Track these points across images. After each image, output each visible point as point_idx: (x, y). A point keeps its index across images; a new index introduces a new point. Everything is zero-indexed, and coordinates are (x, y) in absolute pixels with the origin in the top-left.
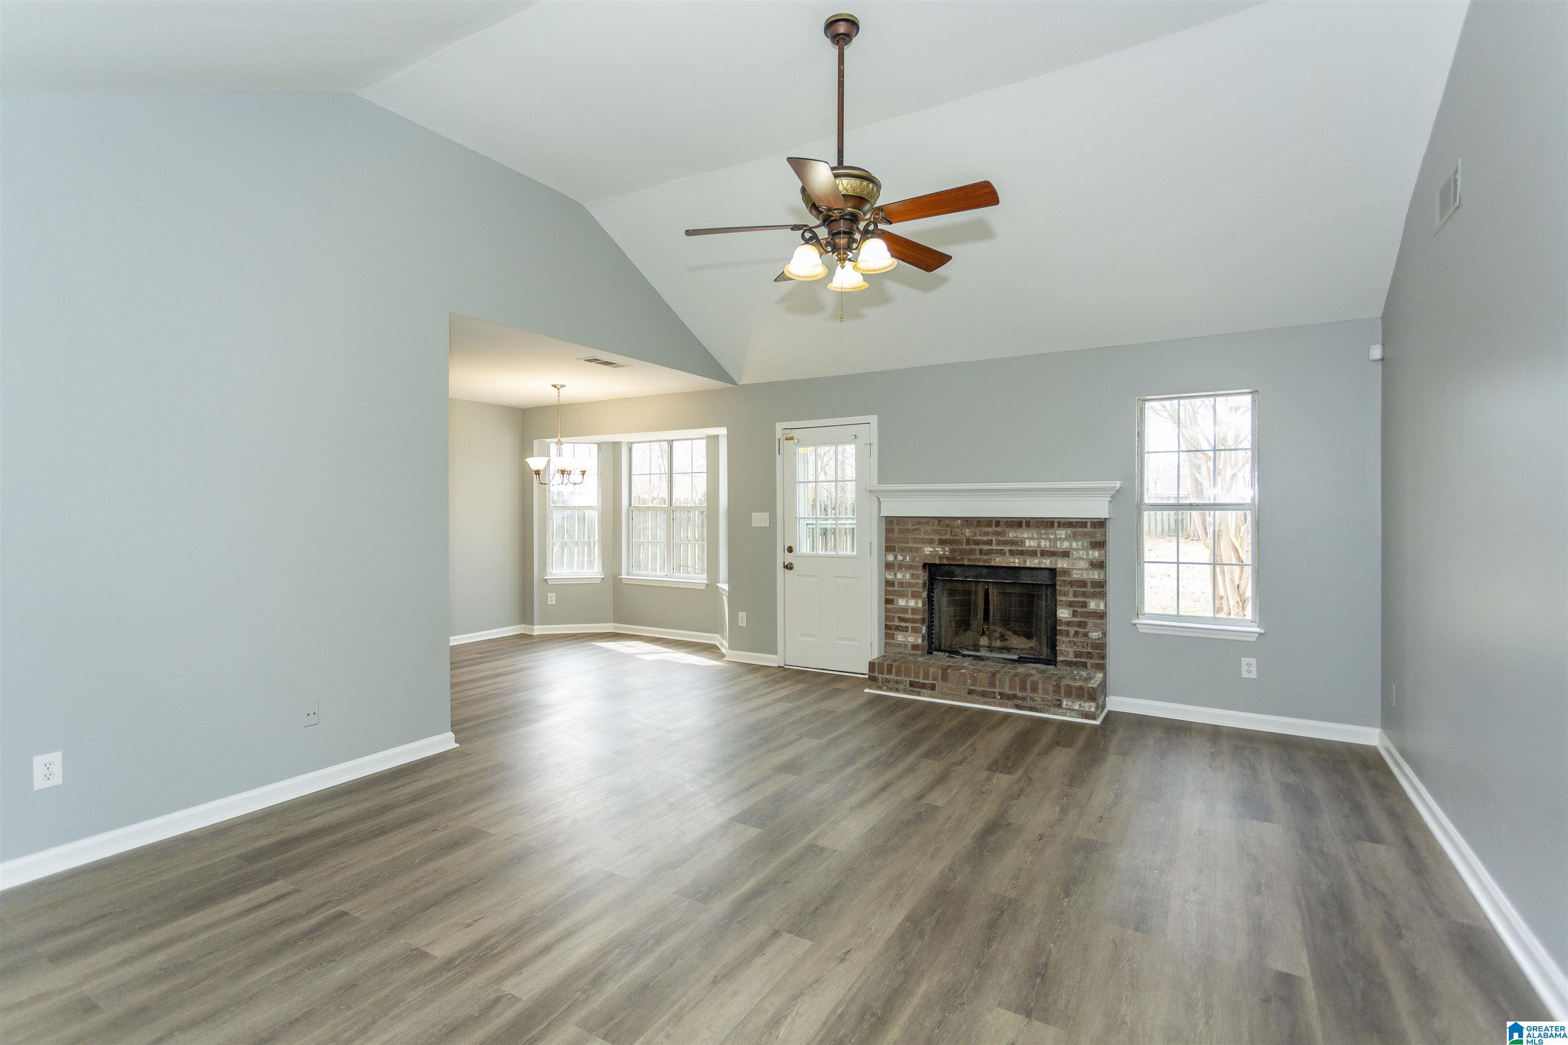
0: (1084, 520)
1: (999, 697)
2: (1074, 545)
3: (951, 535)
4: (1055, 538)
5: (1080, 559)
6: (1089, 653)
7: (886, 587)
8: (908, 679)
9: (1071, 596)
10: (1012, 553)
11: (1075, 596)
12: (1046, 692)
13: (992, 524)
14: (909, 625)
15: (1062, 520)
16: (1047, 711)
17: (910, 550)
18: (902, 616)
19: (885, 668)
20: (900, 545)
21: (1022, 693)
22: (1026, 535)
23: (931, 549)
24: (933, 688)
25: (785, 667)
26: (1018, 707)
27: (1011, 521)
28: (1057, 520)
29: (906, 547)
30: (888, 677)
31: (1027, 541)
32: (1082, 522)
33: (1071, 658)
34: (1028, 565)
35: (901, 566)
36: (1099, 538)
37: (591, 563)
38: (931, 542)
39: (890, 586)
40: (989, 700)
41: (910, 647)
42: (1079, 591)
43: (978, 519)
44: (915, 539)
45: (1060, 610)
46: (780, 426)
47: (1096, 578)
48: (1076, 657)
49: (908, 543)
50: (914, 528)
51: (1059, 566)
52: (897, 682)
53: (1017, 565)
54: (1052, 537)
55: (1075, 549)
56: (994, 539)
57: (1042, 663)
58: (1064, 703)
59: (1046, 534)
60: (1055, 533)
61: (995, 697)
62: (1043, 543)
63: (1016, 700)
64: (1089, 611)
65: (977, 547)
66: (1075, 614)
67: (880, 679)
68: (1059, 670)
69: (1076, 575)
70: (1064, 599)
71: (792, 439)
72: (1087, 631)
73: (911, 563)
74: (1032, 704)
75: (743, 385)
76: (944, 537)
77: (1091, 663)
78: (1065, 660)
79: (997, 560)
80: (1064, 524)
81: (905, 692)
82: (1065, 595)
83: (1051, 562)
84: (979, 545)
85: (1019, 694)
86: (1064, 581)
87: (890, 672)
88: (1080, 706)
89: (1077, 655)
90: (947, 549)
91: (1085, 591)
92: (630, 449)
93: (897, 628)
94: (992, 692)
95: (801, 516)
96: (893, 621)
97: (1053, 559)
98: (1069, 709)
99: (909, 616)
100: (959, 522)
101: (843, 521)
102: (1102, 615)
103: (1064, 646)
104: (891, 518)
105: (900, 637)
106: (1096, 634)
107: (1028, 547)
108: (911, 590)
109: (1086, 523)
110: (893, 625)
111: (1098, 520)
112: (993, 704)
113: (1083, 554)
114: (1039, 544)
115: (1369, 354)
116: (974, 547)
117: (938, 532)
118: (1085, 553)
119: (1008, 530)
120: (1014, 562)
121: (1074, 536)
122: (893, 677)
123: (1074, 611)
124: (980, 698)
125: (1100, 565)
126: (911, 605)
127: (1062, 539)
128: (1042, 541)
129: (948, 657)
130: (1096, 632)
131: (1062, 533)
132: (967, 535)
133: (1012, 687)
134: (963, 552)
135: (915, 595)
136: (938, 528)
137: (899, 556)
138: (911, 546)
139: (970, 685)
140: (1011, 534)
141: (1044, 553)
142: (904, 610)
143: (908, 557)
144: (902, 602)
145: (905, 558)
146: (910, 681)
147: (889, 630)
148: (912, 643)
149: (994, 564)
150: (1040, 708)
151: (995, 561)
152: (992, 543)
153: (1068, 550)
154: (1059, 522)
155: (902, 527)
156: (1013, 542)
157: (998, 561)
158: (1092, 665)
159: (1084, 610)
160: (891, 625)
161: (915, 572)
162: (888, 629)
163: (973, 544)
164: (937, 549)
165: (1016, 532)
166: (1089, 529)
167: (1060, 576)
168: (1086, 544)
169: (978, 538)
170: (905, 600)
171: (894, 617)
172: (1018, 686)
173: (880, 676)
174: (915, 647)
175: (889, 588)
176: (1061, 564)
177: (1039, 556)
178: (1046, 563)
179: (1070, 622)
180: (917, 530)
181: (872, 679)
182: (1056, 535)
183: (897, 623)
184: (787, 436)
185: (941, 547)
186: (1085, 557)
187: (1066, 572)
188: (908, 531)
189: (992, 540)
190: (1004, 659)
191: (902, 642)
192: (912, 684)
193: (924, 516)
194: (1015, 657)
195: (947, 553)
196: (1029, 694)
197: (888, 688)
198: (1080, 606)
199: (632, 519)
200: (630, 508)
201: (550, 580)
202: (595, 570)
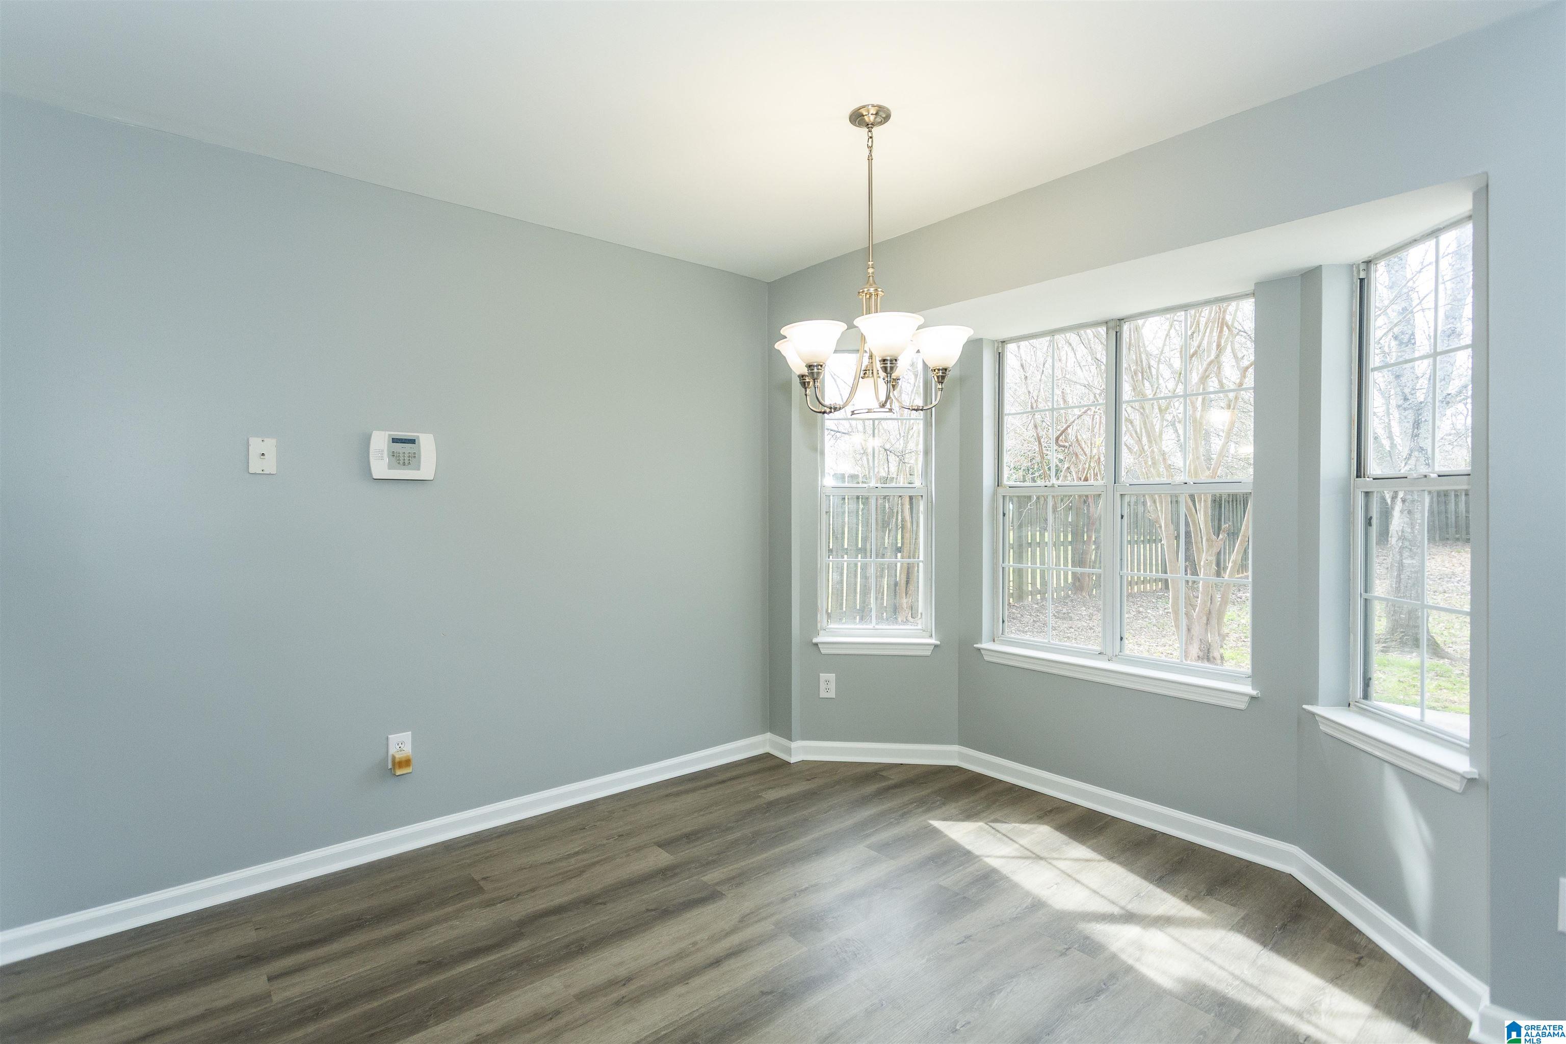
37: (912, 611)
92: (1000, 359)
199: (1004, 515)
200: (1000, 490)
201: (826, 646)
202: (920, 627)
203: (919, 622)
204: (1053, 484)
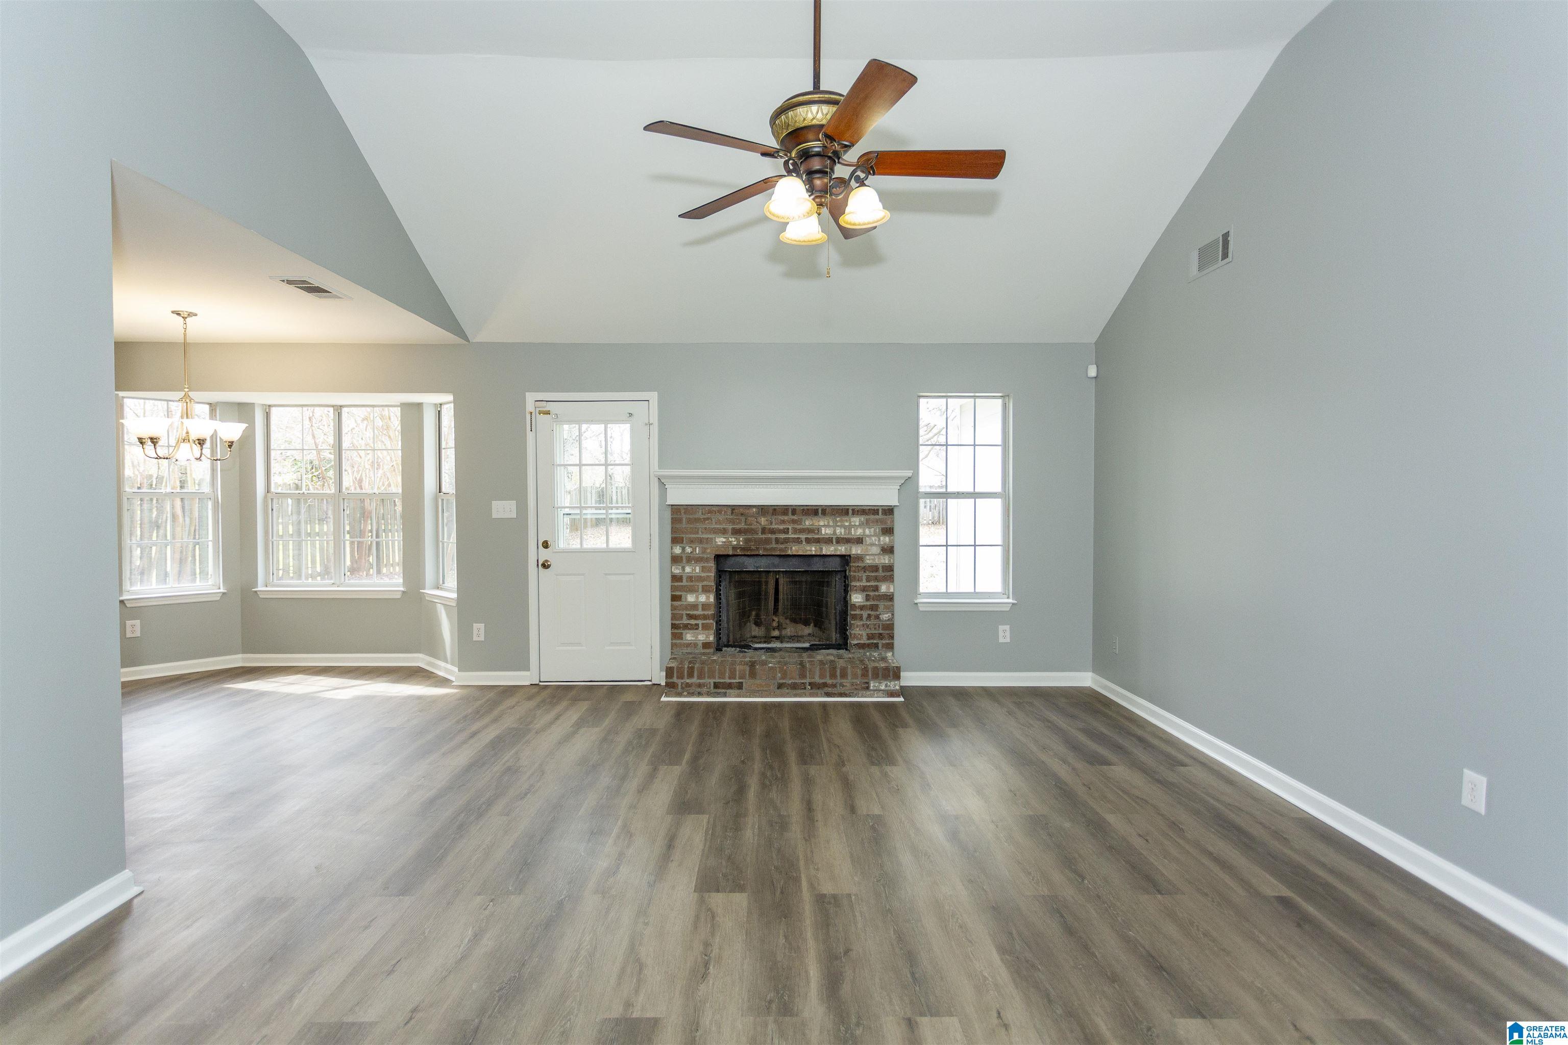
0: (876, 508)
1: (809, 687)
2: (867, 532)
3: (746, 525)
4: (849, 525)
5: (872, 545)
6: (881, 634)
7: (672, 582)
8: (712, 681)
9: (864, 580)
10: (808, 541)
11: (868, 580)
12: (855, 676)
13: (788, 512)
14: (700, 622)
15: (855, 507)
16: (856, 695)
17: (701, 541)
18: (691, 613)
19: (686, 672)
20: (687, 536)
21: (832, 681)
22: (822, 523)
23: (724, 540)
24: (740, 686)
25: (541, 684)
26: (828, 695)
27: (808, 509)
28: (851, 508)
29: (696, 538)
30: (688, 681)
31: (823, 529)
32: (874, 510)
33: (864, 640)
34: (824, 553)
35: (689, 559)
36: (889, 525)
37: (205, 573)
38: (724, 532)
39: (677, 581)
40: (799, 691)
41: (700, 645)
42: (872, 576)
43: (773, 507)
44: (705, 529)
45: (854, 595)
46: (531, 398)
47: (887, 562)
48: (868, 639)
49: (697, 533)
50: (705, 517)
51: (853, 553)
52: (700, 685)
53: (814, 553)
54: (847, 524)
55: (868, 536)
56: (790, 527)
57: (833, 649)
58: (872, 685)
59: (841, 521)
60: (850, 520)
61: (805, 688)
62: (838, 531)
63: (826, 689)
64: (881, 594)
65: (774, 536)
66: (868, 598)
67: (680, 685)
68: (854, 653)
69: (869, 561)
70: (858, 584)
71: (548, 413)
72: (878, 613)
73: (701, 556)
74: (842, 690)
75: (481, 344)
76: (737, 527)
77: (882, 643)
78: (859, 643)
79: (793, 548)
80: (858, 511)
81: (709, 694)
82: (858, 580)
83: (846, 549)
84: (775, 534)
85: (829, 681)
86: (858, 566)
87: (691, 675)
88: (886, 686)
89: (870, 637)
90: (741, 539)
91: (877, 576)
92: (268, 416)
93: (686, 627)
94: (803, 683)
95: (559, 505)
96: (682, 618)
97: (848, 546)
98: (876, 690)
99: (700, 612)
100: (754, 510)
101: (614, 511)
102: (890, 598)
103: (858, 629)
104: (679, 507)
105: (689, 636)
106: (887, 616)
107: (824, 535)
108: (701, 585)
109: (878, 510)
110: (681, 624)
111: (888, 508)
112: (804, 695)
113: (875, 540)
114: (835, 531)
115: (1087, 374)
116: (770, 536)
117: (732, 522)
118: (877, 539)
119: (804, 518)
120: (811, 551)
121: (868, 523)
122: (694, 680)
123: (867, 596)
124: (790, 691)
125: (888, 550)
126: (702, 600)
127: (857, 527)
128: (837, 528)
129: (740, 652)
130: (887, 614)
131: (856, 520)
132: (763, 523)
133: (822, 676)
134: (761, 541)
135: (705, 590)
136: (731, 517)
137: (687, 547)
138: (701, 537)
139: (780, 679)
140: (808, 523)
141: (840, 541)
142: (694, 606)
143: (697, 549)
144: (691, 598)
145: (694, 549)
146: (715, 683)
147: (677, 629)
148: (702, 642)
149: (791, 554)
150: (850, 693)
151: (791, 550)
152: (788, 532)
153: (861, 537)
154: (853, 510)
155: (691, 517)
156: (810, 531)
157: (795, 549)
158: (883, 645)
159: (877, 593)
160: (679, 624)
161: (706, 565)
162: (675, 628)
163: (769, 533)
164: (730, 539)
165: (812, 519)
166: (880, 516)
167: (854, 562)
168: (878, 530)
169: (774, 526)
170: (694, 595)
171: (683, 614)
172: (828, 674)
173: (679, 682)
174: (706, 645)
175: (676, 584)
176: (856, 550)
177: (834, 543)
178: (841, 550)
179: (863, 606)
180: (708, 519)
181: (670, 686)
182: (850, 523)
183: (685, 621)
184: (541, 409)
185: (735, 536)
186: (877, 543)
187: (860, 558)
188: (697, 520)
189: (788, 529)
190: (797, 648)
191: (692, 642)
192: (716, 686)
193: (716, 504)
194: (807, 645)
195: (741, 543)
196: (839, 680)
197: (688, 693)
198: (872, 590)
199: (272, 510)
200: (269, 495)
201: (129, 602)
202: (210, 583)
203: (210, 580)
204: (304, 492)
